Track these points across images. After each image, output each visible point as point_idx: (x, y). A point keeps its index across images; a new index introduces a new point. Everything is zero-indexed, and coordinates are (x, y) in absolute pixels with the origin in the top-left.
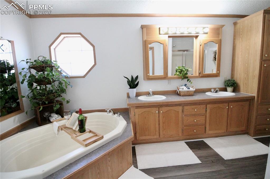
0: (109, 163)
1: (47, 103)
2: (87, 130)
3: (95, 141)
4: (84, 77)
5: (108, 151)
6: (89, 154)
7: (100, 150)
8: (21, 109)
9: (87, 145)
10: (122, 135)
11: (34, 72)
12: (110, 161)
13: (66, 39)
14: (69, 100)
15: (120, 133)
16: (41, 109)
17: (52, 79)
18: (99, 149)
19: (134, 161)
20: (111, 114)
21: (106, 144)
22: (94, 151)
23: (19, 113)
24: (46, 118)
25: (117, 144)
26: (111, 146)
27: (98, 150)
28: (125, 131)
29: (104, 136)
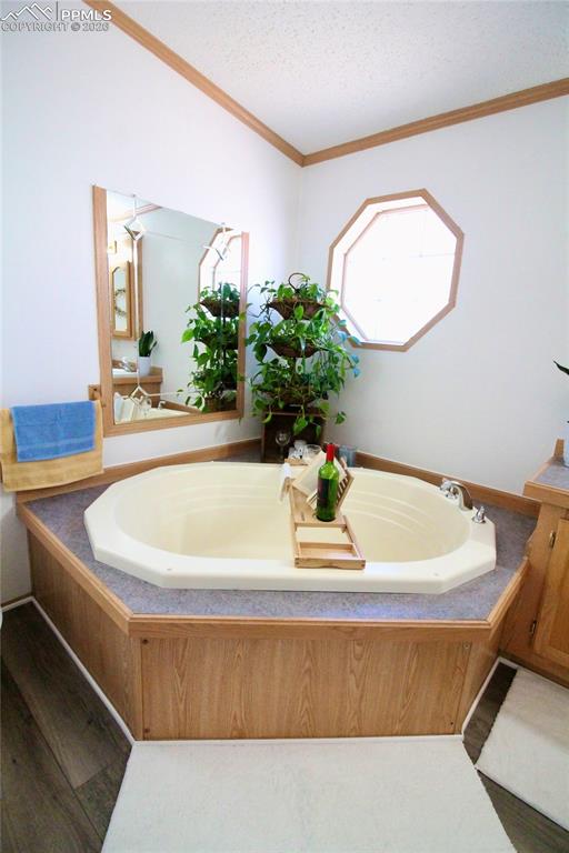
0: (355, 663)
1: (281, 405)
2: (339, 520)
3: (330, 565)
4: (404, 348)
5: (355, 620)
6: (297, 593)
7: (333, 602)
8: (235, 409)
9: (299, 563)
10: (443, 594)
11: (276, 317)
12: (359, 660)
13: (382, 218)
14: (343, 413)
15: (439, 584)
16: (269, 419)
17: (308, 341)
18: (335, 595)
19: (480, 726)
20: (458, 501)
21: (366, 596)
22: (316, 594)
23: (231, 418)
24: (279, 448)
25: (398, 618)
26: (375, 611)
27: (327, 599)
28: (470, 588)
29: (367, 564)
